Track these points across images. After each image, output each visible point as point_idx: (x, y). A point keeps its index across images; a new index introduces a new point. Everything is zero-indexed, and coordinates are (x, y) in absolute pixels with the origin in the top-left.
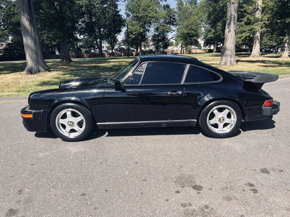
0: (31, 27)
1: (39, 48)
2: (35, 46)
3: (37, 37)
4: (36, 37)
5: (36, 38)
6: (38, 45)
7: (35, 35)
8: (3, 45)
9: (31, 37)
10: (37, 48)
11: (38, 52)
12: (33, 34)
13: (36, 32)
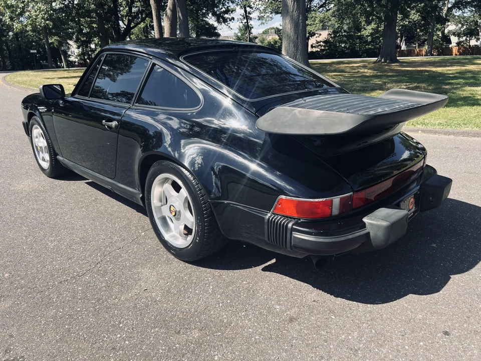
0: (294, 2)
1: (300, 37)
2: (295, 33)
3: (301, 18)
4: (299, 18)
5: (299, 20)
6: (300, 31)
7: (299, 15)
8: (320, 35)
9: (292, 18)
10: (297, 38)
11: (298, 43)
12: (295, 14)
13: (301, 10)
